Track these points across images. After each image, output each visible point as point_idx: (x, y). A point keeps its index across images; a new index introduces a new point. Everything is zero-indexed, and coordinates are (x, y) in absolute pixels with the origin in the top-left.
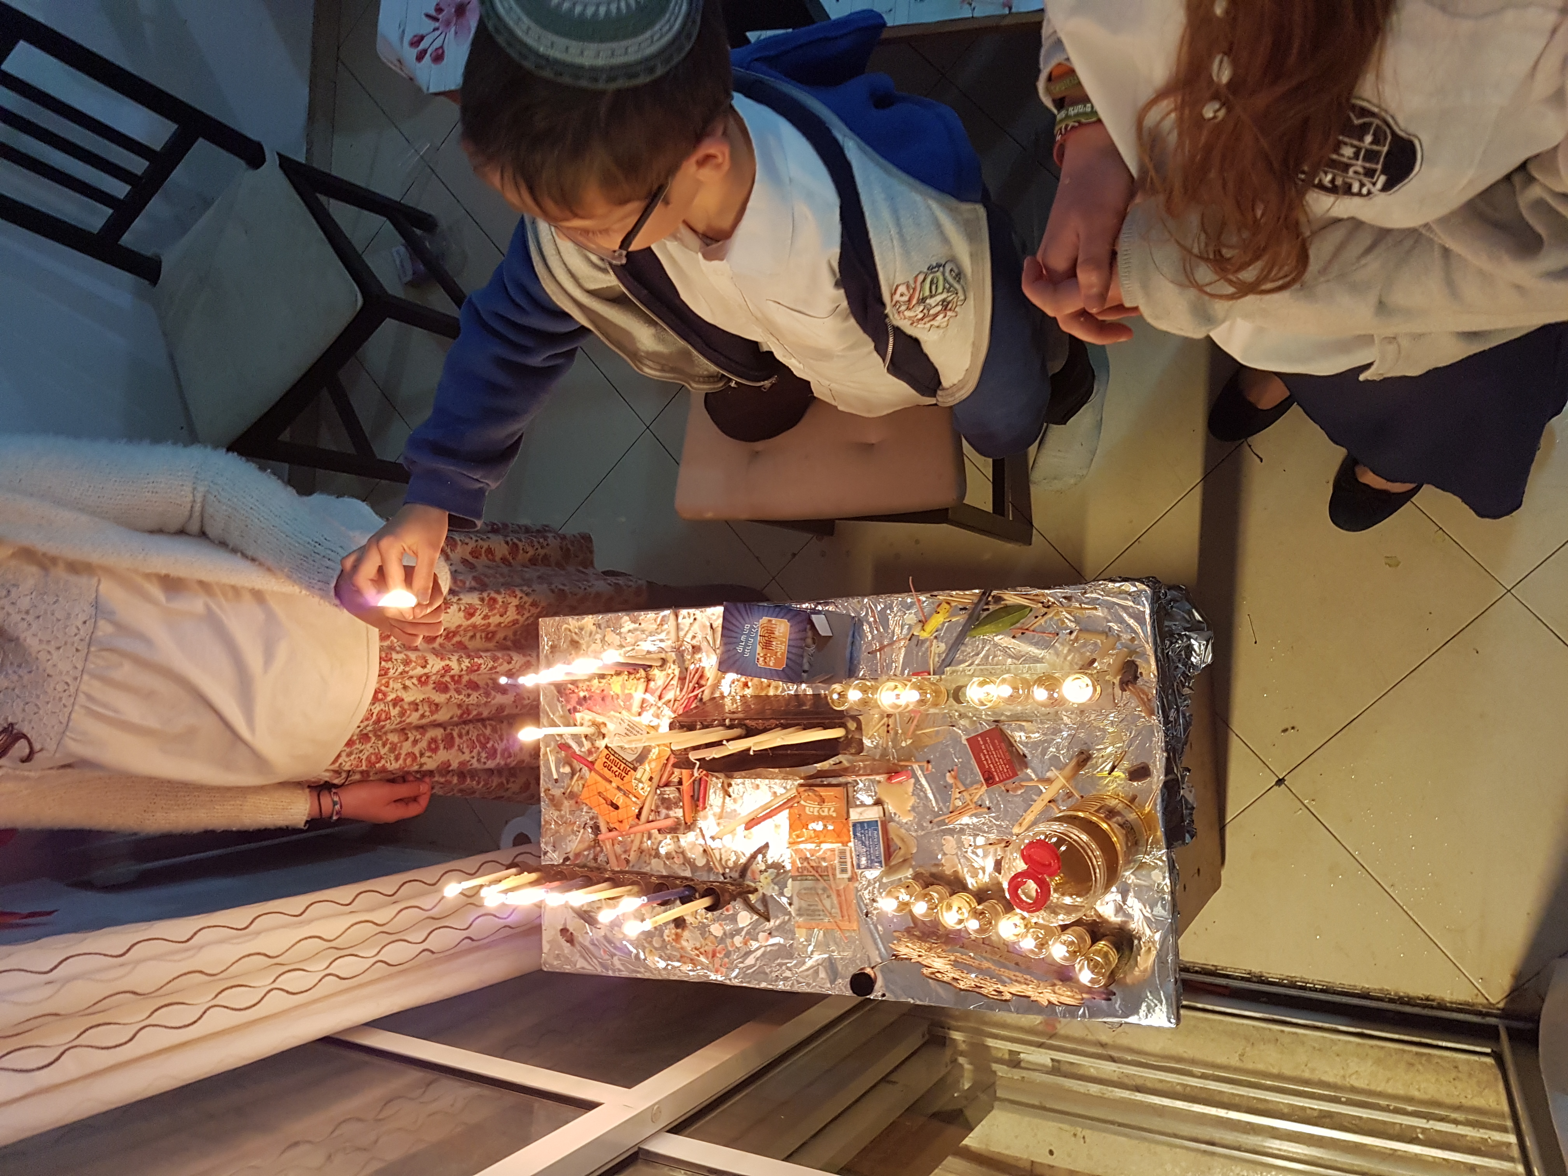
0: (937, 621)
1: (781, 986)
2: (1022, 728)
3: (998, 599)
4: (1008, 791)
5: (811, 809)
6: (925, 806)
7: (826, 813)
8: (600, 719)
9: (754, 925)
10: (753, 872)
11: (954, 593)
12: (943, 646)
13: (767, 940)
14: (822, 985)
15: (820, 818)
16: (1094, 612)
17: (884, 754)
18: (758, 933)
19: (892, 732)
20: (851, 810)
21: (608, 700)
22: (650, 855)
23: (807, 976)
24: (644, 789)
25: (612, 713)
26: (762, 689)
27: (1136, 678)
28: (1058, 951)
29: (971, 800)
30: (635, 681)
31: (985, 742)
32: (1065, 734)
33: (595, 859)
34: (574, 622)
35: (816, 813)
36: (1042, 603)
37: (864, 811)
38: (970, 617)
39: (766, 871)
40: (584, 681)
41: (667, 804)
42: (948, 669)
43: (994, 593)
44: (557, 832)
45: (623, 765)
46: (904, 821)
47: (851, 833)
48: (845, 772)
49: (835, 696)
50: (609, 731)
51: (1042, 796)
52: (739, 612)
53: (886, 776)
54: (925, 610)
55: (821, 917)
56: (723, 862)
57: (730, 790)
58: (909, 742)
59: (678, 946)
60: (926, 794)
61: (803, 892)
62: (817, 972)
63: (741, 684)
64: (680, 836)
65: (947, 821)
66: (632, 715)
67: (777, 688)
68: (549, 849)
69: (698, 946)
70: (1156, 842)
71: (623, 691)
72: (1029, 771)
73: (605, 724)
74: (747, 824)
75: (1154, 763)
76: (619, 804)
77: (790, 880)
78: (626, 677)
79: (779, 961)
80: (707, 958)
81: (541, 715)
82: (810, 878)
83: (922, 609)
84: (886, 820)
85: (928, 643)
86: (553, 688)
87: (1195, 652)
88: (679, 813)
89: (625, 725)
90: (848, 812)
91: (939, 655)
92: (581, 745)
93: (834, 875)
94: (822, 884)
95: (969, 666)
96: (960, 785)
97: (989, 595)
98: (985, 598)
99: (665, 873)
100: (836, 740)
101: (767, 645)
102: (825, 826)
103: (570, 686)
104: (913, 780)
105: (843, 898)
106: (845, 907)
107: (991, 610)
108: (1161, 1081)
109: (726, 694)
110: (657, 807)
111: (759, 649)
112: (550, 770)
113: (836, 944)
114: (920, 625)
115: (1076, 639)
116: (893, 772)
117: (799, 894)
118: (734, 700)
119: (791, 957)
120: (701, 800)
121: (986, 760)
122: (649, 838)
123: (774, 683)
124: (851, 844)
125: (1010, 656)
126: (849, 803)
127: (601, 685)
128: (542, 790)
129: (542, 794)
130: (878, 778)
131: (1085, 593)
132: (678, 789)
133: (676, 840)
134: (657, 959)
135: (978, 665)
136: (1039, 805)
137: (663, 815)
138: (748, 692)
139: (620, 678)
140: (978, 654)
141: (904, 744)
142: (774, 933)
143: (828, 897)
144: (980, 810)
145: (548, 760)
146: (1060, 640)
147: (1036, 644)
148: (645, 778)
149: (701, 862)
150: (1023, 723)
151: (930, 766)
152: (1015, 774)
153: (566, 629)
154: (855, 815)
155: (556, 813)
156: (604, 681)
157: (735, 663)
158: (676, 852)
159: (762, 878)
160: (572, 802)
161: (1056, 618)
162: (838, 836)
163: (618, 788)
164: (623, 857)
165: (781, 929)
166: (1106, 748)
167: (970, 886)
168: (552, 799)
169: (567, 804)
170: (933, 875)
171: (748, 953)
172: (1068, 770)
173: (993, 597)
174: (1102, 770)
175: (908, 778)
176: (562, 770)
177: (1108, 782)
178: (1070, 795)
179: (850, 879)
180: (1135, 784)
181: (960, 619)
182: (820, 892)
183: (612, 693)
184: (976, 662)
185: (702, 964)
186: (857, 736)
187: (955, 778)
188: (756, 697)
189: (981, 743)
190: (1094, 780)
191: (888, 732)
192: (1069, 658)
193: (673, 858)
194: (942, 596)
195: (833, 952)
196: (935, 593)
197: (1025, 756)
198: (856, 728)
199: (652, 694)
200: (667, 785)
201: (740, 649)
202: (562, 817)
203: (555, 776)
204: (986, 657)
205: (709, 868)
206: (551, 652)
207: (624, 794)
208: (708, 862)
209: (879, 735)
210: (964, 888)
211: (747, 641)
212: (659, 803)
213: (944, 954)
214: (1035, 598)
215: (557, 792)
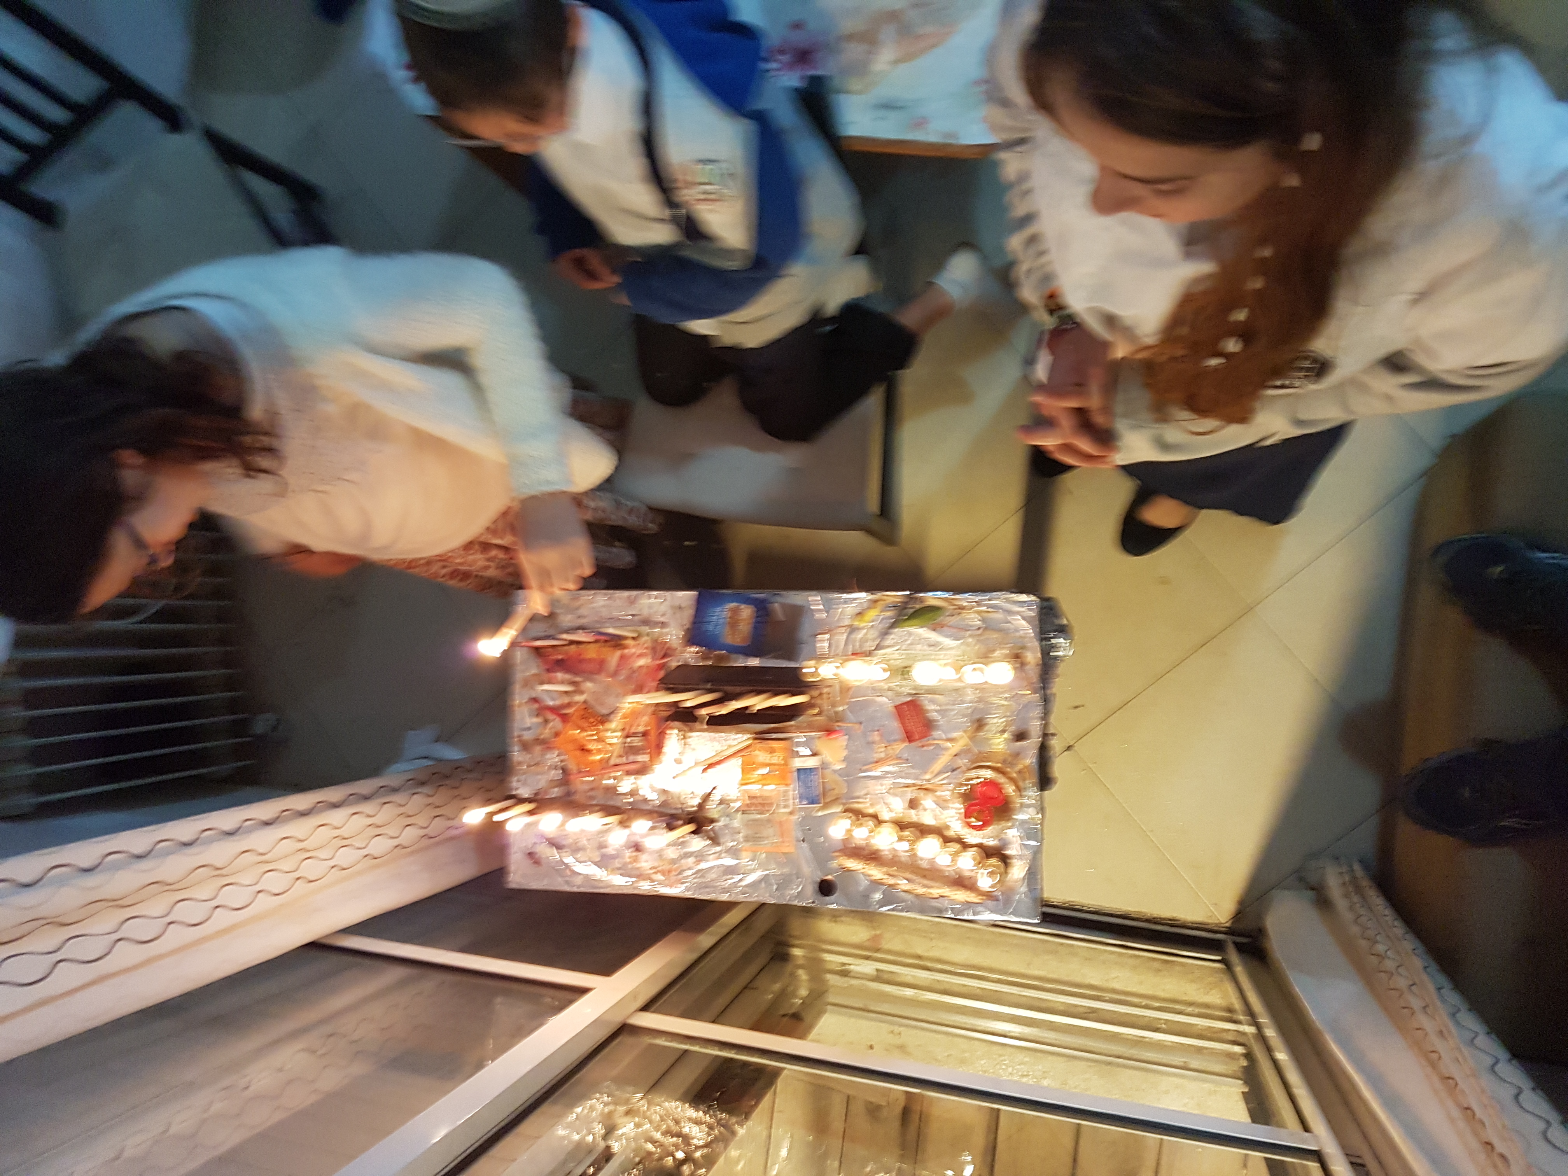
0: (873, 614)
2: (932, 700)
3: (921, 600)
4: (922, 747)
5: (759, 758)
7: (771, 761)
8: (578, 679)
9: (705, 850)
10: (710, 804)
11: (888, 593)
12: (876, 633)
13: (716, 860)
15: (767, 764)
16: (997, 614)
18: (708, 855)
20: (794, 760)
21: (585, 663)
26: (721, 661)
29: (892, 753)
31: (906, 710)
32: (967, 705)
35: (764, 761)
36: (955, 605)
37: (805, 760)
38: (898, 612)
39: (719, 805)
40: (563, 646)
41: (632, 750)
42: (880, 651)
43: (920, 594)
44: (528, 772)
45: (600, 718)
46: (836, 768)
47: (794, 777)
49: (810, 670)
51: (948, 752)
52: (710, 596)
53: (822, 733)
54: (864, 605)
55: (764, 843)
57: (690, 741)
58: (845, 707)
59: (637, 866)
62: (756, 886)
63: (702, 655)
64: (638, 778)
65: (872, 769)
68: (520, 784)
69: (655, 866)
70: (1032, 787)
72: (937, 733)
74: (704, 767)
75: (1033, 729)
76: (592, 750)
77: (739, 814)
79: (726, 877)
80: (662, 875)
81: (515, 673)
82: (757, 812)
83: (861, 603)
84: (822, 768)
85: (865, 631)
87: (1061, 648)
88: (643, 758)
90: (790, 761)
91: (873, 640)
92: (556, 699)
94: (767, 816)
95: (897, 650)
96: (884, 741)
97: (915, 596)
98: (911, 598)
100: (798, 705)
101: (734, 625)
102: (770, 771)
104: (846, 737)
106: (785, 835)
107: (916, 609)
108: (964, 986)
110: (625, 753)
111: (727, 628)
112: (522, 718)
113: (777, 863)
114: (858, 616)
115: (982, 634)
116: (829, 730)
120: (660, 747)
121: (908, 722)
124: (794, 787)
126: (791, 753)
128: (514, 736)
129: (513, 739)
130: (816, 735)
131: (991, 600)
132: (645, 739)
133: (634, 781)
134: (614, 876)
135: (905, 650)
136: (945, 759)
137: (630, 760)
138: (708, 662)
140: (904, 642)
141: (840, 709)
142: (723, 856)
143: (771, 827)
144: (899, 761)
145: (521, 710)
146: (969, 634)
147: (949, 636)
150: (938, 696)
151: (861, 727)
152: (927, 735)
154: (798, 763)
155: (527, 756)
157: (697, 638)
160: (543, 747)
162: (782, 779)
164: (589, 793)
165: (729, 852)
168: (523, 744)
169: (538, 748)
172: (968, 732)
173: (917, 598)
174: (995, 733)
175: (843, 735)
176: (534, 720)
177: (1000, 742)
178: (970, 751)
179: (791, 813)
180: (1017, 744)
181: (890, 614)
182: (764, 822)
185: (657, 881)
186: (818, 701)
187: (881, 736)
190: (987, 740)
191: (828, 698)
192: (975, 648)
194: (879, 595)
195: (771, 869)
196: (872, 592)
197: (933, 721)
198: (818, 695)
200: (634, 735)
202: (533, 759)
203: (528, 725)
204: (911, 644)
208: (665, 801)
212: (627, 750)
214: (950, 601)
215: (529, 737)
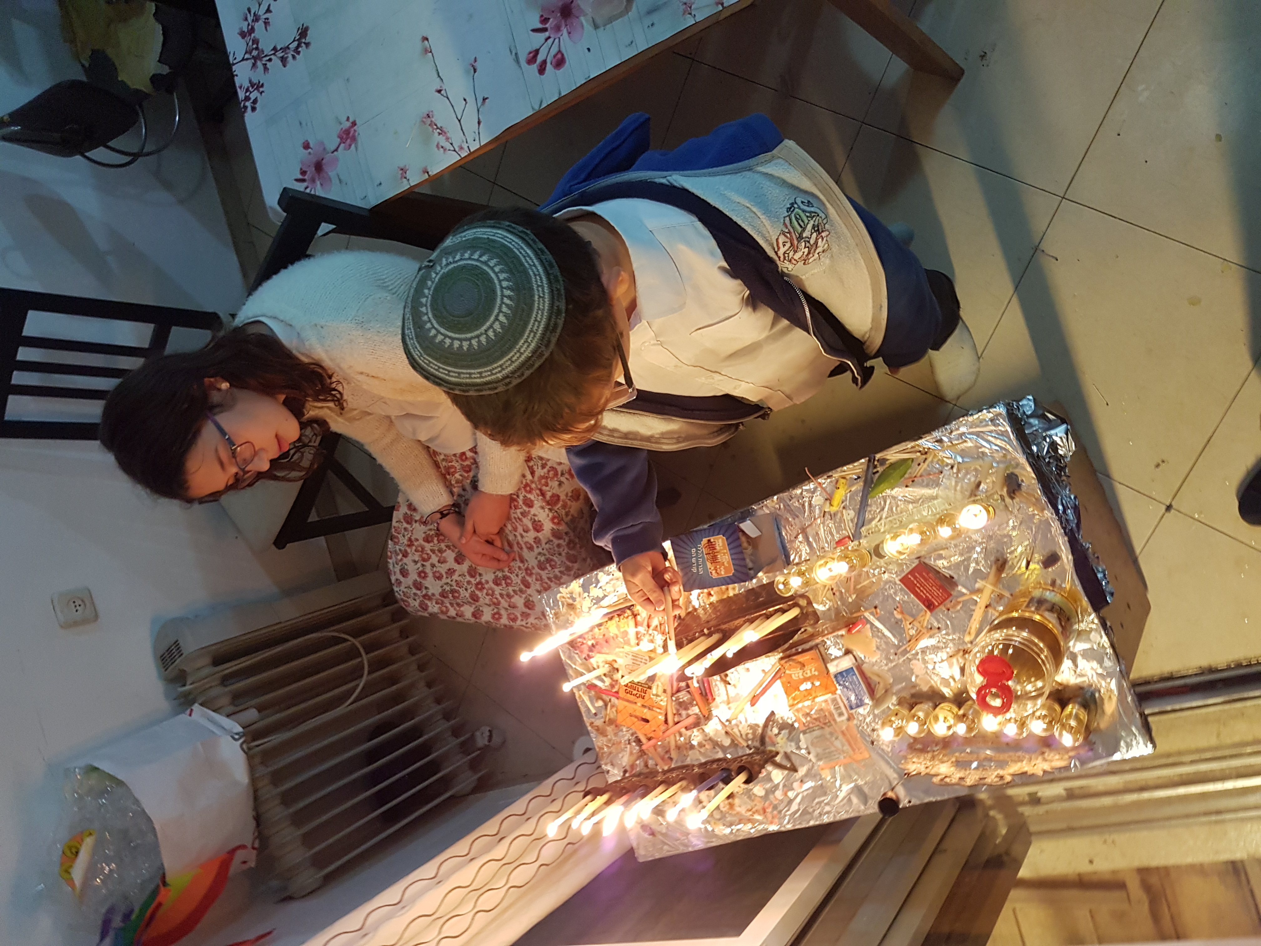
0: (840, 495)
1: (826, 819)
2: (940, 557)
3: (883, 461)
4: (949, 610)
5: (797, 675)
6: (887, 643)
7: (809, 675)
8: (610, 658)
9: (787, 778)
10: (770, 738)
11: (845, 468)
12: (852, 513)
13: (801, 787)
14: (858, 808)
15: (806, 679)
16: (965, 444)
17: (838, 612)
18: (792, 784)
19: (837, 594)
20: (828, 665)
21: (611, 641)
22: (686, 749)
23: (844, 805)
24: (663, 701)
25: (617, 650)
26: (723, 593)
27: (1019, 486)
28: (1038, 727)
29: (922, 627)
30: (625, 620)
31: (915, 578)
32: (978, 549)
33: (646, 766)
34: (564, 589)
35: (801, 677)
36: (920, 451)
37: (839, 663)
38: (865, 482)
39: (779, 733)
40: (587, 633)
41: (684, 705)
42: (863, 529)
43: (878, 456)
44: (610, 753)
45: (640, 688)
46: (874, 660)
47: (835, 683)
48: (812, 636)
49: (781, 587)
50: (620, 665)
51: (978, 605)
52: (684, 542)
53: (846, 629)
54: (828, 489)
55: (837, 756)
56: (744, 736)
57: (728, 679)
58: (854, 596)
59: (734, 812)
60: (883, 634)
61: (815, 741)
62: (850, 800)
63: (705, 595)
64: (704, 727)
65: (908, 649)
66: (632, 647)
67: (734, 589)
68: (609, 768)
69: (750, 807)
70: (1084, 612)
71: (619, 630)
72: (960, 588)
73: (615, 661)
74: (751, 701)
75: (1060, 547)
76: (648, 718)
77: (801, 735)
78: (617, 619)
79: (817, 800)
80: (760, 814)
81: (566, 667)
82: (816, 728)
83: (824, 489)
84: (859, 666)
85: (839, 515)
86: (567, 646)
87: (1060, 445)
88: (695, 710)
89: (630, 657)
90: (826, 668)
91: (852, 520)
92: (603, 681)
93: (834, 720)
94: (827, 730)
95: (879, 521)
96: (907, 617)
97: (874, 460)
98: (871, 464)
99: (703, 761)
100: (795, 618)
101: (714, 559)
102: (813, 683)
103: (579, 640)
104: (868, 626)
105: (848, 736)
106: (852, 743)
107: (880, 472)
109: (697, 607)
110: (678, 710)
111: (709, 565)
112: (587, 707)
113: (857, 774)
114: (828, 502)
115: (959, 470)
116: (850, 624)
117: (812, 744)
118: (704, 609)
119: (825, 794)
120: (709, 694)
121: (921, 591)
122: (681, 736)
123: (731, 586)
124: (839, 692)
125: (909, 502)
126: (825, 660)
127: (601, 631)
128: (588, 724)
129: (589, 728)
130: (840, 633)
131: (952, 432)
132: (688, 692)
133: (701, 731)
134: (722, 827)
135: (886, 518)
136: (978, 615)
137: (684, 716)
138: (713, 599)
139: (613, 621)
140: (883, 509)
141: (850, 600)
142: (805, 780)
143: (837, 738)
144: (932, 632)
145: (583, 700)
146: (946, 476)
147: (927, 486)
148: (660, 692)
149: (727, 742)
150: (941, 552)
151: (878, 611)
152: (950, 595)
153: (560, 597)
154: (833, 668)
155: (605, 739)
156: (602, 627)
157: (695, 581)
158: (706, 741)
159: (779, 739)
160: (613, 727)
161: (936, 460)
162: (827, 688)
163: (643, 706)
164: (667, 756)
165: (809, 775)
166: (1016, 550)
167: (947, 695)
168: (598, 729)
169: (610, 729)
170: (913, 696)
171: (791, 802)
172: (992, 577)
173: (878, 461)
174: (1019, 568)
175: (864, 625)
176: (596, 705)
177: (1029, 575)
178: (1000, 597)
179: (849, 719)
180: (1050, 569)
181: (858, 487)
182: (828, 736)
183: (611, 635)
184: (884, 516)
185: (757, 821)
186: (810, 610)
187: (902, 613)
188: (721, 601)
189: (912, 579)
190: (1016, 579)
191: (834, 594)
192: (958, 488)
193: (704, 746)
194: (836, 474)
195: (856, 780)
196: (830, 474)
197: (952, 577)
198: (808, 604)
199: (642, 625)
200: (678, 691)
201: (694, 570)
202: (610, 740)
203: (593, 711)
204: (891, 509)
205: (734, 744)
206: (557, 618)
207: (649, 709)
208: (733, 741)
209: (827, 599)
210: (943, 698)
211: (697, 561)
212: (678, 707)
213: (945, 759)
214: (912, 450)
215: (599, 722)
